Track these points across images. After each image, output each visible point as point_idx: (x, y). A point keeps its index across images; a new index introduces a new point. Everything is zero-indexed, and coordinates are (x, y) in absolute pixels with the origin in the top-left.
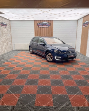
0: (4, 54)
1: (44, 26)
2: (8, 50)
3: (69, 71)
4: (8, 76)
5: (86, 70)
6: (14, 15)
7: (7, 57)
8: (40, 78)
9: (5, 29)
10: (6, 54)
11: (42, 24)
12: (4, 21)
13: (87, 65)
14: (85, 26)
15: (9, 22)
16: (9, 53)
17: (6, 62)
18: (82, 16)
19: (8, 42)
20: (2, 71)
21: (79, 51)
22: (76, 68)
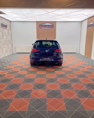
2: (9, 53)
4: (13, 80)
6: (15, 15)
7: (9, 60)
8: (47, 82)
9: (6, 31)
10: (7, 58)
11: (44, 25)
12: (4, 22)
14: (90, 28)
15: (9, 23)
16: (9, 56)
17: (8, 66)
18: (87, 17)
19: (8, 45)
20: (6, 75)
21: (84, 54)
22: (82, 71)
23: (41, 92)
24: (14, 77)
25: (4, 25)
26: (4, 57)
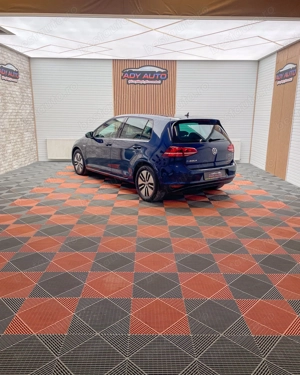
0: (11, 172)
1: (145, 79)
2: (23, 159)
3: (233, 229)
4: (30, 241)
5: (289, 224)
6: (44, 40)
7: (22, 182)
8: (139, 249)
9: (14, 89)
10: (18, 174)
11: (138, 73)
12: (9, 61)
13: (292, 208)
14: (284, 81)
16: (25, 171)
17: (18, 199)
19: (22, 134)
20: (9, 228)
21: (262, 166)
22: (254, 218)
23: (114, 277)
24: (33, 233)
25: (9, 70)
26: (7, 173)
